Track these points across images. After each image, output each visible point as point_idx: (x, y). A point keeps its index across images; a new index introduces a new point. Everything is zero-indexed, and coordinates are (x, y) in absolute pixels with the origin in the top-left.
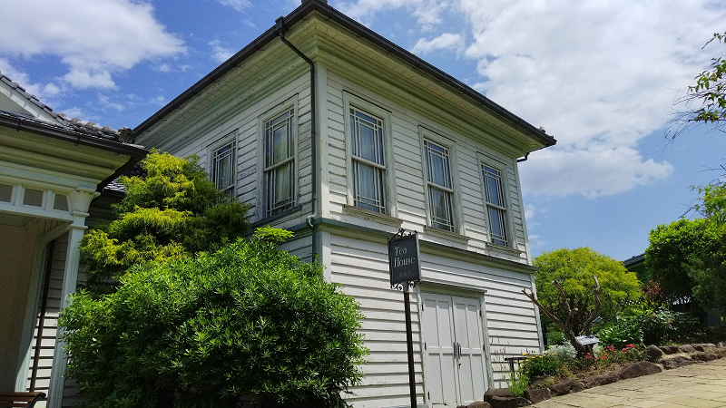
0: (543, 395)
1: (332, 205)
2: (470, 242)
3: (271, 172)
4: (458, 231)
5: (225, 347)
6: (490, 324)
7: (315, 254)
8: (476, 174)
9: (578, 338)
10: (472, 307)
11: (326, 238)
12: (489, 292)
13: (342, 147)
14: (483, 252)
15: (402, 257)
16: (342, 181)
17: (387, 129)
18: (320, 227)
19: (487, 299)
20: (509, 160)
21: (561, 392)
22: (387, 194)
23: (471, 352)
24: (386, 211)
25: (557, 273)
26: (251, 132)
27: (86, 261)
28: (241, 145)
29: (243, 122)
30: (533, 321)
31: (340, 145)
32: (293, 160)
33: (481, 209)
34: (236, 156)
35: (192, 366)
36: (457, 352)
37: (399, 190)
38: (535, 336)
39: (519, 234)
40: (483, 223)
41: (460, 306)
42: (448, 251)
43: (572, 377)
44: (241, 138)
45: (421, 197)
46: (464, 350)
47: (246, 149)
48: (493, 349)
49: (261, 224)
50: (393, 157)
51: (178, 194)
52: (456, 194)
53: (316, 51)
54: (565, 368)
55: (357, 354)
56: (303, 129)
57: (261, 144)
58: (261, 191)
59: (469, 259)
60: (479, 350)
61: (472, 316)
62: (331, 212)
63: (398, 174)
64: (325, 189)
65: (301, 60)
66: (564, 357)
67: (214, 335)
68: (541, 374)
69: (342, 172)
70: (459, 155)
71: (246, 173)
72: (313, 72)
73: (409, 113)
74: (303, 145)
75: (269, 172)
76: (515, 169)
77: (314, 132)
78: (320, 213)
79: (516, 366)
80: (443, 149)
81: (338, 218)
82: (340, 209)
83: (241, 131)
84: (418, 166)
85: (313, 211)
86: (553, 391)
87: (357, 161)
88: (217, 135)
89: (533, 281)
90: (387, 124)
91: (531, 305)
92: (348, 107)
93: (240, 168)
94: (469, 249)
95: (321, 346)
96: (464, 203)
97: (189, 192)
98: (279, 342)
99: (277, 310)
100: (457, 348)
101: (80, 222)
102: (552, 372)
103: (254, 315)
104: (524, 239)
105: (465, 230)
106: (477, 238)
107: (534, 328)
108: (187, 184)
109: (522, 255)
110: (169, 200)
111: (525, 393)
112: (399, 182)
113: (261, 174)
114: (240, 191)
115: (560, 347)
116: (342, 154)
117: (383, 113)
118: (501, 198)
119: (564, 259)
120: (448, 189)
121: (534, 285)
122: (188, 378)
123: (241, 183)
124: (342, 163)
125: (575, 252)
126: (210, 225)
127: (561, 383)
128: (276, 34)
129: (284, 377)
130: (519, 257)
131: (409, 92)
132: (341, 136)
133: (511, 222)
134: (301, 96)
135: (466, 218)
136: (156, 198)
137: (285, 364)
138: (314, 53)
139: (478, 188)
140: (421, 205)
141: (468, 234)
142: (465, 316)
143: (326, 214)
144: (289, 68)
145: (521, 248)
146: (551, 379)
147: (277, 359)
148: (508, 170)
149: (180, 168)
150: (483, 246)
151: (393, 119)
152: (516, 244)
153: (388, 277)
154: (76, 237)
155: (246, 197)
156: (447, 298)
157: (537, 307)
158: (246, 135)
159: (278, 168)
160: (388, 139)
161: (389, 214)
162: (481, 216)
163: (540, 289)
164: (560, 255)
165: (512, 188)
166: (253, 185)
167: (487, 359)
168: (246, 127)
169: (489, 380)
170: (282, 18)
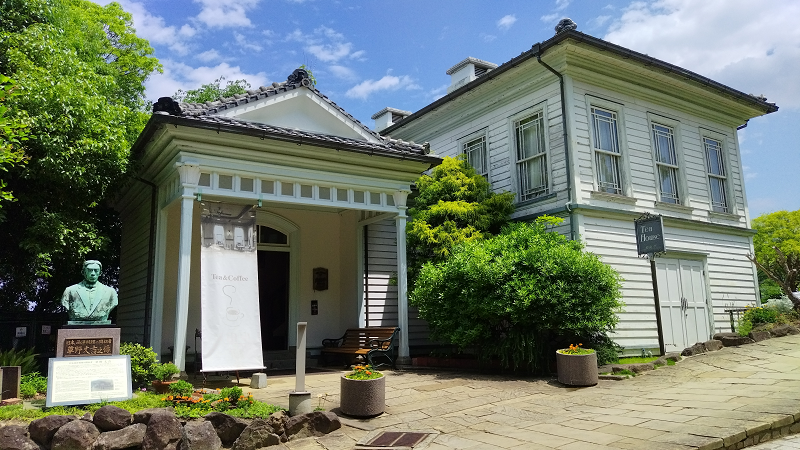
0: (764, 336)
1: (584, 192)
2: (694, 212)
3: (523, 165)
4: (683, 203)
5: (538, 300)
6: (712, 282)
7: (573, 232)
8: (699, 149)
9: (795, 293)
10: (696, 269)
11: (581, 220)
12: (712, 255)
13: (587, 143)
14: (706, 220)
15: (648, 234)
16: (589, 172)
17: (621, 122)
18: (576, 211)
19: (709, 261)
20: (730, 130)
21: (780, 334)
22: (623, 176)
23: (695, 306)
24: (622, 192)
25: (775, 234)
26: (501, 129)
27: (413, 242)
28: (492, 140)
29: (492, 121)
30: (751, 278)
31: (586, 142)
32: (545, 155)
33: (704, 181)
34: (488, 150)
35: (519, 310)
36: (684, 305)
37: (633, 173)
38: (752, 291)
39: (739, 200)
40: (705, 194)
41: (687, 267)
42: (676, 222)
43: (788, 324)
44: (491, 134)
45: (652, 177)
46: (690, 303)
47: (498, 144)
48: (714, 303)
49: (519, 206)
50: (626, 145)
51: (462, 189)
52: (681, 171)
53: (566, 66)
54: (783, 317)
55: (616, 305)
56: (553, 130)
57: (512, 140)
58: (516, 180)
59: (694, 227)
60: (703, 304)
61: (696, 275)
62: (583, 198)
63: (632, 159)
64: (577, 180)
65: (551, 73)
66: (782, 309)
67: (530, 292)
68: (762, 322)
69: (588, 164)
70: (683, 132)
71: (499, 164)
72: (562, 83)
73: (638, 102)
74: (554, 144)
75: (521, 164)
76: (735, 138)
77: (566, 135)
78: (574, 200)
79: (735, 317)
80: (668, 129)
81: (588, 203)
82: (588, 195)
83: (491, 128)
84: (647, 149)
85: (569, 200)
86: (772, 334)
87: (598, 153)
88: (468, 130)
89: (752, 241)
90: (621, 116)
91: (749, 264)
92: (590, 107)
93: (492, 160)
94: (694, 218)
95: (599, 300)
96: (688, 177)
97: (470, 188)
98: (572, 298)
99: (569, 276)
100: (684, 302)
101: (402, 213)
102: (771, 320)
103: (554, 279)
104: (743, 205)
105: (690, 202)
106: (700, 207)
107: (752, 284)
108: (468, 181)
109: (741, 220)
110: (458, 194)
111: (750, 334)
112: (633, 166)
113: (514, 166)
114: (494, 179)
115: (778, 301)
116: (587, 149)
117: (617, 107)
118: (722, 168)
119: (783, 221)
120: (674, 166)
121: (752, 247)
122: (518, 319)
123: (495, 172)
124: (588, 157)
125: (794, 214)
126: (489, 211)
127: (779, 328)
128: (533, 56)
129: (578, 319)
130: (738, 221)
131: (639, 84)
132: (586, 134)
133: (731, 189)
134: (550, 102)
135: (690, 190)
136: (448, 194)
137: (579, 312)
138: (564, 68)
139: (701, 162)
140: (652, 183)
141: (692, 205)
142: (690, 276)
143: (579, 201)
144: (540, 79)
145: (740, 213)
146: (771, 325)
147: (574, 308)
148: (729, 139)
149: (458, 168)
150: (706, 214)
151: (626, 110)
152: (736, 211)
153: (636, 247)
154: (402, 224)
155: (501, 184)
156: (675, 262)
157: (755, 266)
158: (497, 132)
159: (529, 162)
160: (623, 130)
161: (625, 195)
162: (704, 186)
163: (758, 250)
164: (779, 217)
165: (732, 157)
166: (508, 174)
167: (709, 311)
168: (496, 125)
169: (711, 328)
170: (539, 44)
